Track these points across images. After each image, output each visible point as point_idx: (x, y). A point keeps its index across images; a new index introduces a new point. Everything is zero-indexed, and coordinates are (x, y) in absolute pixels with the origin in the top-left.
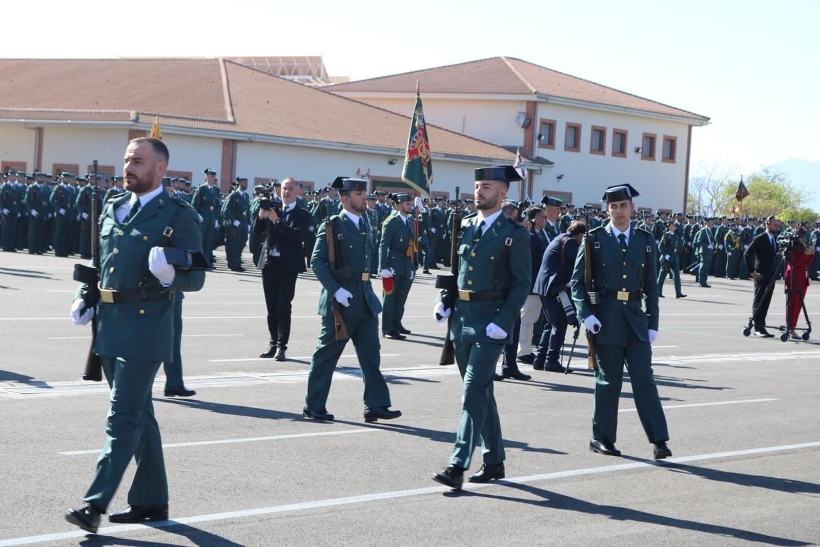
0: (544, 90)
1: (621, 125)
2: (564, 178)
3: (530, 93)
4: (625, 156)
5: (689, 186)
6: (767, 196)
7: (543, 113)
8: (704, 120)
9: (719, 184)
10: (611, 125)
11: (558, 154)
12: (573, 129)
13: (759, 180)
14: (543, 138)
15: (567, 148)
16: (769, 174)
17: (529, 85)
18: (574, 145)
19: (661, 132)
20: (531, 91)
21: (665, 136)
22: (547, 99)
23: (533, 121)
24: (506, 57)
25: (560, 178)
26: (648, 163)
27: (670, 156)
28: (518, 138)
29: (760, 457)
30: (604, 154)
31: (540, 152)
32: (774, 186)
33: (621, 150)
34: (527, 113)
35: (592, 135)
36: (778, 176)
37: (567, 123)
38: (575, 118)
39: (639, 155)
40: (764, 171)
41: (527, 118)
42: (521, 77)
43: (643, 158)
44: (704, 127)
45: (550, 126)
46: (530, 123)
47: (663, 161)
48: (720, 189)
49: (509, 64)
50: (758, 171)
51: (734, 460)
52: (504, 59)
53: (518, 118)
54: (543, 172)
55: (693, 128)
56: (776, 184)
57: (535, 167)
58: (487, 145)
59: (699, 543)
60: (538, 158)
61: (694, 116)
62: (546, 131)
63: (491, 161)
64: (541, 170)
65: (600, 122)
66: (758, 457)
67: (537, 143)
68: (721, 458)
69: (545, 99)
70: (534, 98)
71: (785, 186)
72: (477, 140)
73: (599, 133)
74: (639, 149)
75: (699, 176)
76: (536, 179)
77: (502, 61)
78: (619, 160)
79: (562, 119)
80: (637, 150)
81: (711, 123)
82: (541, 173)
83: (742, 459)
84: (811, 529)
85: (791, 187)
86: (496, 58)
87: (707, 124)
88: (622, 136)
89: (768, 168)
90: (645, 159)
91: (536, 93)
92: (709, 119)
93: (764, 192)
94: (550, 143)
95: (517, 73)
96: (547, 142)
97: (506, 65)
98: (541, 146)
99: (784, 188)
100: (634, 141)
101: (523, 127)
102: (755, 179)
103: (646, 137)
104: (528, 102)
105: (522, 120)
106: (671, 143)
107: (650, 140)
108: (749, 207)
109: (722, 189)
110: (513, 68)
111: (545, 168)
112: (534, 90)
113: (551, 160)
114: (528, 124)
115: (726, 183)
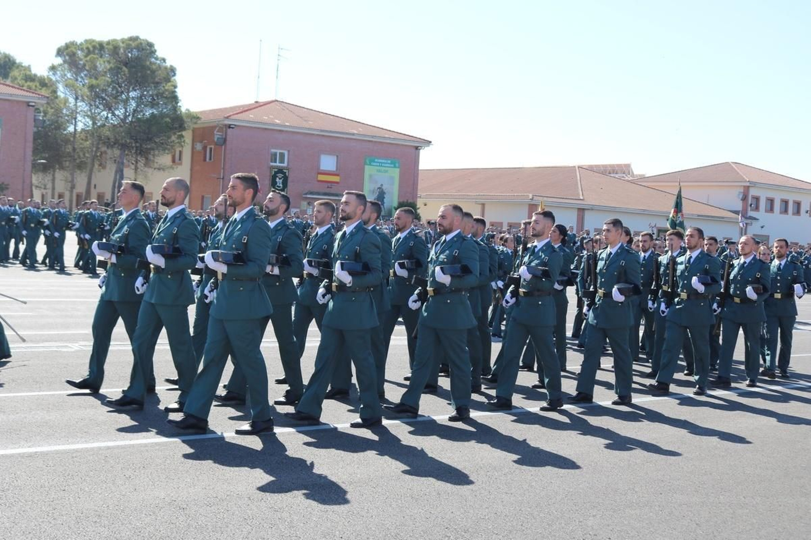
0: (754, 180)
1: (798, 198)
2: (764, 228)
3: (746, 181)
4: (800, 215)
7: (753, 192)
10: (791, 198)
11: (761, 214)
12: (770, 201)
14: (753, 206)
15: (766, 211)
17: (745, 177)
18: (771, 209)
23: (747, 197)
24: (732, 162)
25: (762, 227)
28: (739, 206)
30: (788, 214)
31: (751, 214)
33: (798, 212)
34: (744, 192)
37: (767, 198)
38: (771, 194)
39: (808, 214)
41: (744, 195)
42: (740, 173)
45: (757, 199)
46: (745, 198)
49: (734, 166)
52: (731, 164)
53: (739, 195)
54: (753, 224)
57: (749, 221)
58: (721, 210)
60: (750, 216)
62: (754, 202)
63: (723, 219)
64: (752, 223)
65: (785, 196)
67: (749, 208)
69: (754, 184)
70: (748, 184)
73: (786, 203)
76: (749, 228)
77: (730, 165)
78: (796, 217)
79: (763, 195)
80: (807, 212)
86: (726, 163)
88: (798, 204)
91: (749, 181)
94: (757, 208)
95: (738, 171)
96: (755, 208)
97: (732, 167)
98: (751, 210)
100: (805, 207)
101: (741, 200)
104: (744, 186)
105: (741, 197)
110: (736, 168)
111: (754, 222)
112: (748, 180)
113: (757, 218)
114: (745, 199)
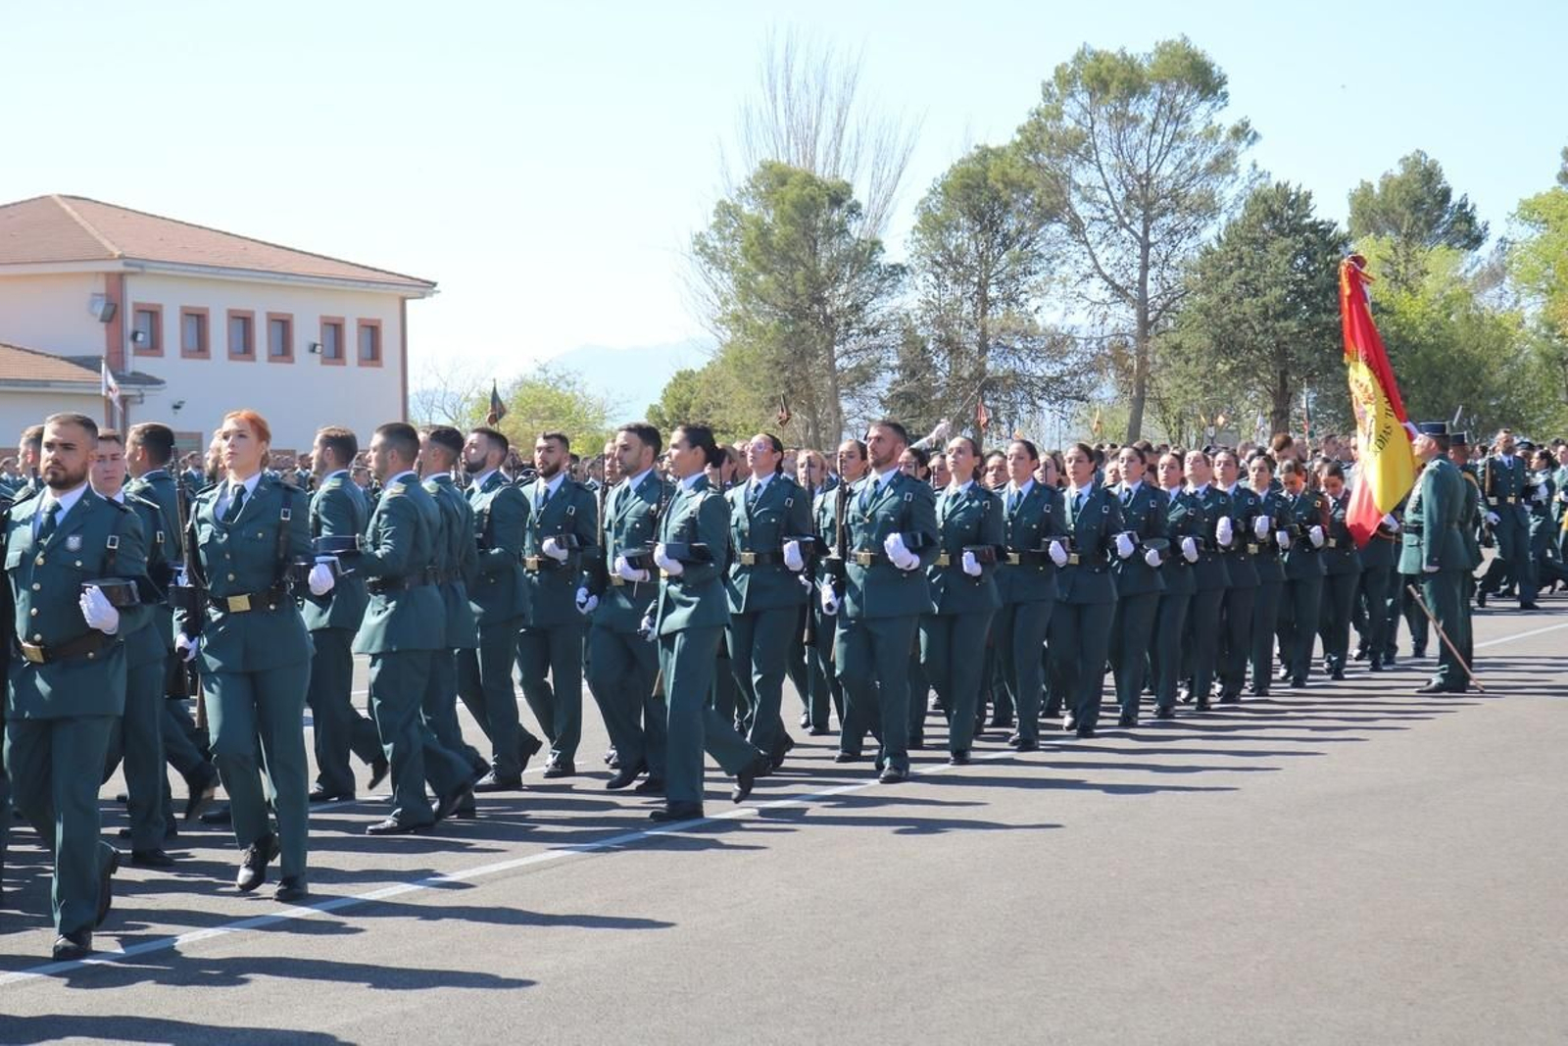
0: (136, 251)
1: (281, 305)
2: (184, 407)
3: (111, 258)
4: (292, 361)
5: (410, 406)
6: (547, 413)
7: (138, 293)
8: (427, 287)
9: (462, 399)
10: (261, 306)
11: (170, 364)
12: (195, 319)
13: (531, 386)
14: (140, 337)
15: (186, 353)
16: (549, 375)
17: (106, 243)
18: (200, 347)
19: (352, 312)
20: (112, 255)
21: (360, 320)
22: (141, 267)
23: (119, 309)
24: (61, 196)
25: (177, 407)
26: (333, 370)
27: (373, 355)
28: (94, 340)
29: (561, 864)
30: (253, 359)
31: (137, 364)
32: (558, 394)
33: (283, 350)
34: (108, 295)
35: (182, 323)
36: (564, 376)
37: (183, 308)
38: (196, 299)
39: (317, 358)
40: (539, 369)
41: (108, 304)
42: (91, 230)
43: (325, 360)
44: (427, 299)
45: (153, 315)
46: (114, 312)
47: (360, 364)
48: (464, 406)
49: (68, 208)
50: (530, 371)
51: (516, 875)
52: (59, 200)
53: (93, 303)
54: (145, 398)
55: (409, 303)
56: (560, 391)
57: (131, 390)
58: (37, 356)
59: (460, 1028)
60: (134, 373)
61: (409, 282)
62: (144, 324)
63: (48, 386)
64: (142, 396)
65: (243, 302)
66: (556, 866)
67: (130, 346)
68: (490, 874)
69: (138, 267)
70: (119, 267)
71: (577, 393)
72: (19, 349)
73: (243, 322)
74: (315, 345)
75: (425, 388)
76: (134, 410)
77: (56, 204)
78: (282, 368)
79: (172, 303)
80: (313, 349)
81: (438, 292)
82: (142, 402)
83: (528, 873)
84: (655, 980)
85: (586, 393)
86: (42, 198)
87: (431, 295)
88: (283, 326)
89: (546, 365)
90: (328, 364)
91: (121, 257)
92: (435, 284)
93: (542, 406)
94: (155, 346)
95: (83, 223)
96: (148, 344)
97: (63, 211)
98: (138, 352)
99: (576, 397)
100: (306, 332)
101: (102, 320)
102: (524, 384)
103: (326, 324)
104: (108, 275)
105: (100, 309)
106: (372, 331)
107: (335, 328)
108: (517, 434)
109: (468, 407)
110: (75, 214)
111: (149, 391)
112: (117, 253)
113: (158, 376)
114: (112, 315)
115: (474, 395)
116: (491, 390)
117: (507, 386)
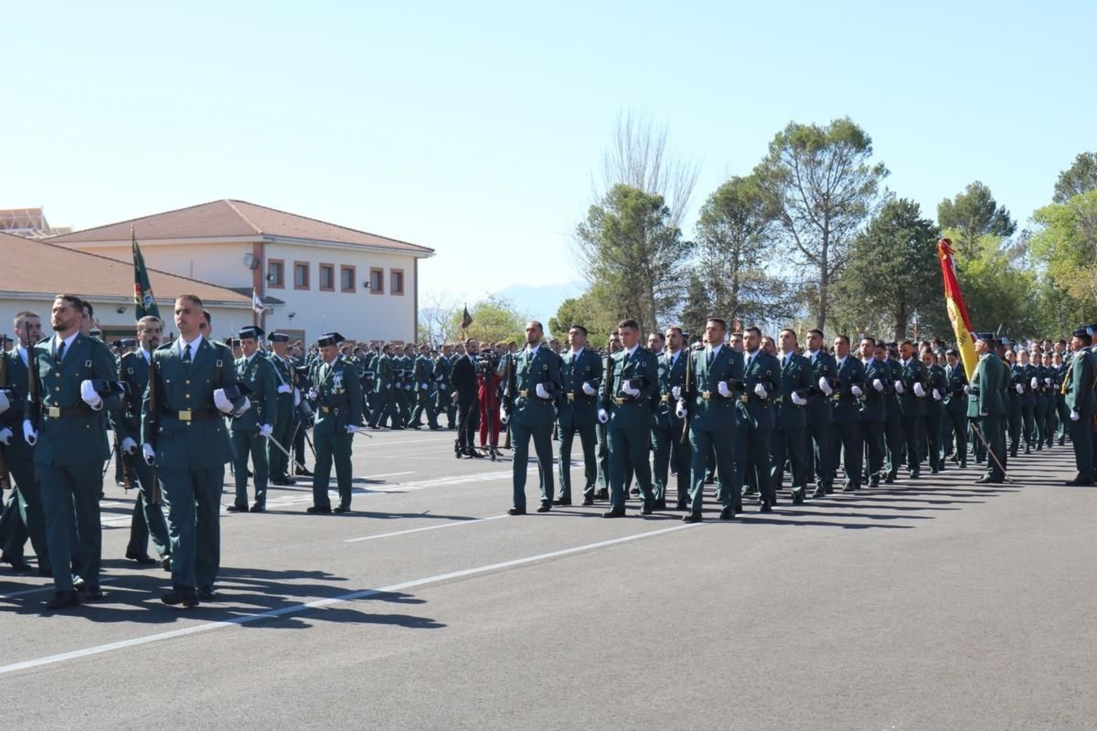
0: (271, 231)
1: (349, 260)
2: (295, 317)
3: (256, 234)
4: (354, 292)
5: (419, 317)
6: (494, 322)
7: (271, 253)
8: (429, 252)
9: (447, 314)
10: (338, 261)
11: (287, 292)
12: (302, 268)
13: (485, 307)
14: (272, 278)
15: (297, 287)
16: (495, 300)
17: (254, 226)
18: (304, 283)
19: (388, 265)
20: (257, 232)
21: (392, 270)
22: (273, 239)
23: (261, 262)
24: (230, 200)
25: (291, 316)
26: (377, 297)
27: (399, 289)
28: (247, 280)
29: (499, 572)
30: (333, 290)
31: (270, 292)
32: (500, 312)
33: (350, 286)
34: (255, 255)
35: (295, 271)
36: (503, 301)
37: (295, 262)
38: (302, 256)
39: (368, 290)
40: (490, 297)
41: (254, 260)
42: (246, 219)
43: (373, 292)
44: (429, 258)
45: (279, 266)
47: (392, 294)
48: (449, 318)
49: (234, 207)
50: (485, 298)
51: (474, 577)
52: (229, 203)
53: (246, 259)
54: (274, 312)
55: (419, 260)
56: (502, 310)
57: (267, 307)
58: (216, 288)
59: (442, 661)
60: (268, 298)
61: (418, 248)
62: (274, 271)
63: (221, 304)
64: (272, 310)
65: (328, 259)
66: (496, 573)
67: (266, 283)
68: (460, 576)
69: (272, 239)
70: (260, 239)
71: (511, 311)
72: (206, 284)
73: (328, 270)
74: (367, 283)
75: (427, 307)
77: (227, 205)
78: (349, 295)
79: (290, 259)
80: (366, 285)
81: (435, 254)
82: (272, 313)
83: (481, 576)
84: (550, 637)
86: (220, 201)
87: (431, 256)
88: (350, 272)
89: (493, 295)
91: (262, 234)
92: (433, 250)
93: (491, 318)
94: (280, 283)
95: (242, 215)
96: (276, 282)
97: (231, 208)
98: (270, 286)
99: (510, 313)
100: (362, 276)
101: (251, 268)
102: (482, 305)
103: (374, 272)
104: (255, 244)
105: (250, 262)
106: (398, 276)
107: (378, 274)
108: (477, 333)
109: (451, 318)
110: (238, 211)
111: (276, 308)
112: (260, 231)
113: (281, 299)
114: (257, 265)
115: (454, 311)
116: (464, 309)
117: (472, 306)
